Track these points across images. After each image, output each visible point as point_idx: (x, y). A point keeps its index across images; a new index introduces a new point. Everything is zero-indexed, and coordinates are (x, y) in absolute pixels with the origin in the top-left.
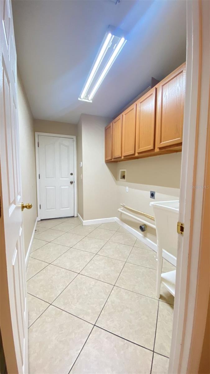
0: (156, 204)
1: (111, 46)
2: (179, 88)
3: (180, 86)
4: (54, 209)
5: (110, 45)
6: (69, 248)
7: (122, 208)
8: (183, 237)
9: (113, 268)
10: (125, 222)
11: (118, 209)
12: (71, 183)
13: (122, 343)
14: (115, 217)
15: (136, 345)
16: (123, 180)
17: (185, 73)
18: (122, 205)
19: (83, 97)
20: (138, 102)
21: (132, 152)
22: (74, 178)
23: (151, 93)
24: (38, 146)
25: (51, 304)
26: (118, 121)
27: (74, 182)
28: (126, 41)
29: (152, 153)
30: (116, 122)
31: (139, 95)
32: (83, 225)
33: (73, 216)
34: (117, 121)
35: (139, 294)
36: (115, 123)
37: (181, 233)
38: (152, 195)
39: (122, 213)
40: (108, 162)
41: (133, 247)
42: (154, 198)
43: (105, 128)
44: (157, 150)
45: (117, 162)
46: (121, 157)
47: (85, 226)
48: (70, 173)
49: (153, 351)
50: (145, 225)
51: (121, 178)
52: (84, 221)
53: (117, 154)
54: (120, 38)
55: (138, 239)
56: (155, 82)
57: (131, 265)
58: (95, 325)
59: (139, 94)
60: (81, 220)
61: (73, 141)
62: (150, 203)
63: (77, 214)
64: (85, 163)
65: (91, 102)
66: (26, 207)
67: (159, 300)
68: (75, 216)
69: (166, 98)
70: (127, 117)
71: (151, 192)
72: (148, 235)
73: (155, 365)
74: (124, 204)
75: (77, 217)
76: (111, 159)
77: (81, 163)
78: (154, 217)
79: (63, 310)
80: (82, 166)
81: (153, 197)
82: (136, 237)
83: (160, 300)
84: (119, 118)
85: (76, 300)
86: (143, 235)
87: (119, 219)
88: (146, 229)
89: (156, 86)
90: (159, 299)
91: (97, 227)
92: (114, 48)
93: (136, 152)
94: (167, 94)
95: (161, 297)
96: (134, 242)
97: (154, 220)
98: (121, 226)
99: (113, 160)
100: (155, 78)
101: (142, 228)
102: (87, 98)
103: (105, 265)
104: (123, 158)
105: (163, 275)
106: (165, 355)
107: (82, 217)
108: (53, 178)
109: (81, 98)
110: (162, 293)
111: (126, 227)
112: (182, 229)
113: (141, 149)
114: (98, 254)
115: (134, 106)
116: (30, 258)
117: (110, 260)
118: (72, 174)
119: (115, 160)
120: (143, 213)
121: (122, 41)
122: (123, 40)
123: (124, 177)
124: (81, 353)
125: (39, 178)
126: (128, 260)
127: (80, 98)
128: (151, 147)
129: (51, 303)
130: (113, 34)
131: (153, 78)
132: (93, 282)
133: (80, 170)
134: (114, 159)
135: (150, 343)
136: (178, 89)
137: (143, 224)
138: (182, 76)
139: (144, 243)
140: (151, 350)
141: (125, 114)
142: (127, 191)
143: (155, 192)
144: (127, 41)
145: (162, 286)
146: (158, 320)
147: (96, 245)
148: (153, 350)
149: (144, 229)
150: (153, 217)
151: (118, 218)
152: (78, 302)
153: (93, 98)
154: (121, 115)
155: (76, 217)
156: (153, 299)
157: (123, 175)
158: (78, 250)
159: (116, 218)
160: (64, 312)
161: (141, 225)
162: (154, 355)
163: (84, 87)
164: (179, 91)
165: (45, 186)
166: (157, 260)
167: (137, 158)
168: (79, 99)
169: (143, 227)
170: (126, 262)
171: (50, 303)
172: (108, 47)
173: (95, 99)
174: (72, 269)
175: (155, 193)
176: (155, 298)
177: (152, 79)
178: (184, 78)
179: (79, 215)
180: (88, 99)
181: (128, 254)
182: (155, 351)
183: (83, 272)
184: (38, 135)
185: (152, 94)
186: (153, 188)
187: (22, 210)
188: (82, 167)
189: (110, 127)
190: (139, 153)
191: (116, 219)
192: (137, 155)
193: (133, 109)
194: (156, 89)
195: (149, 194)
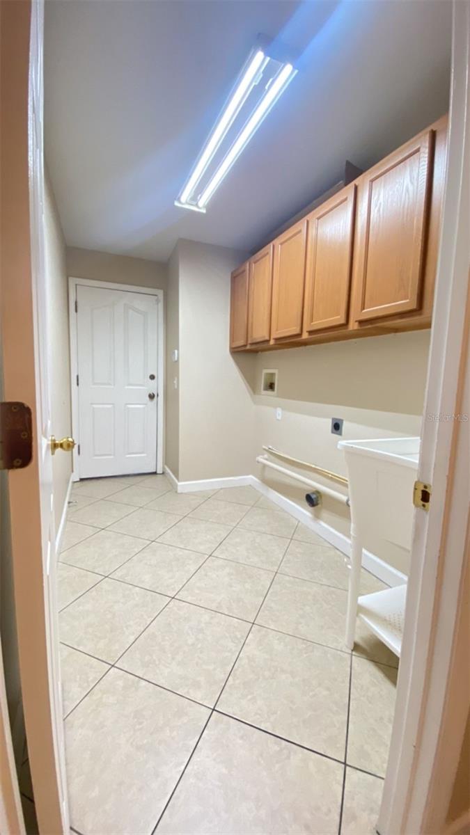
0: (354, 446)
1: (259, 83)
2: (411, 188)
3: (412, 183)
4: (110, 455)
5: (258, 81)
6: (148, 542)
7: (266, 456)
8: (427, 513)
9: (248, 586)
10: (271, 487)
11: (258, 455)
12: (152, 397)
13: (277, 748)
14: (248, 474)
15: (305, 750)
16: (270, 392)
17: (424, 152)
18: (267, 448)
19: (184, 200)
20: (311, 217)
21: (294, 330)
22: (158, 386)
23: (345, 197)
24: (76, 311)
25: (113, 666)
26: (264, 259)
27: (158, 395)
28: (296, 71)
29: (342, 332)
30: (258, 261)
31: (315, 202)
32: (179, 491)
33: (154, 471)
34: (262, 258)
35: (308, 641)
36: (255, 263)
37: (424, 506)
38: (337, 427)
39: (265, 466)
40: (236, 352)
41: (291, 539)
42: (340, 434)
43: (232, 273)
44: (353, 326)
45: (255, 352)
46: (268, 341)
47: (182, 493)
48: (149, 375)
49: (345, 763)
50: (318, 492)
51: (265, 389)
52: (179, 484)
53: (260, 333)
54: (283, 65)
55: (300, 524)
56: (352, 172)
57: (287, 578)
58: (214, 710)
59: (316, 197)
60: (173, 480)
61: (158, 301)
62: (339, 442)
63: (164, 468)
64: (185, 353)
65: (204, 211)
66: (61, 445)
67: (352, 655)
68: (159, 471)
69: (379, 210)
70: (283, 251)
71: (333, 419)
72: (325, 514)
73: (350, 792)
74: (270, 447)
75: (163, 473)
76: (245, 346)
77: (176, 351)
78: (346, 479)
79: (142, 679)
80: (178, 358)
81: (338, 432)
82: (296, 519)
83: (354, 653)
84: (266, 252)
85: (169, 655)
86: (312, 513)
87: (259, 479)
88: (319, 502)
89: (356, 182)
90: (352, 651)
91: (208, 497)
92: (266, 88)
93: (306, 329)
94: (381, 200)
95: (356, 647)
96: (293, 531)
97: (346, 486)
98: (263, 495)
99: (248, 347)
100: (354, 163)
101: (312, 500)
102: (194, 203)
103: (231, 579)
104: (272, 342)
105: (362, 600)
106: (370, 772)
107: (174, 474)
108: (109, 384)
109: (180, 202)
110: (357, 639)
111: (275, 496)
112: (425, 497)
113: (315, 323)
114: (213, 555)
115: (301, 225)
116: (60, 564)
117: (241, 568)
118: (152, 377)
119: (254, 347)
120: (313, 466)
121: (287, 72)
122: (288, 69)
123: (271, 386)
124: (186, 771)
125: (78, 384)
126: (280, 569)
127: (179, 200)
128: (339, 319)
129: (112, 664)
130: (266, 54)
131: (348, 163)
132: (206, 617)
133: (171, 368)
134: (252, 344)
135: (338, 746)
136: (407, 190)
137: (314, 490)
138: (417, 161)
139: (313, 531)
140: (340, 760)
141: (281, 244)
142: (279, 418)
143: (342, 421)
144: (298, 73)
145: (358, 623)
146: (351, 696)
147: (208, 537)
148: (343, 761)
149: (314, 500)
150: (344, 478)
151: (256, 476)
152: (173, 659)
153: (208, 204)
154: (271, 245)
155: (160, 474)
156: (339, 652)
157: (269, 382)
158: (170, 547)
159: (251, 476)
160: (144, 683)
161: (307, 493)
162: (347, 772)
163: (190, 177)
164: (409, 194)
165: (92, 404)
166: (350, 567)
167: (305, 343)
168: (177, 204)
169: (313, 496)
170: (276, 573)
171: (109, 662)
172: (254, 84)
173: (213, 205)
174: (158, 587)
175: (342, 423)
176: (343, 650)
177: (346, 165)
178: (424, 165)
179: (168, 470)
180: (197, 205)
181: (281, 556)
182: (348, 763)
183: (181, 596)
184: (76, 285)
185: (346, 199)
186: (339, 411)
187: (53, 454)
188: (177, 362)
189: (244, 271)
190: (310, 332)
191: (251, 479)
192: (305, 336)
193: (300, 231)
194: (356, 188)
195: (329, 424)
